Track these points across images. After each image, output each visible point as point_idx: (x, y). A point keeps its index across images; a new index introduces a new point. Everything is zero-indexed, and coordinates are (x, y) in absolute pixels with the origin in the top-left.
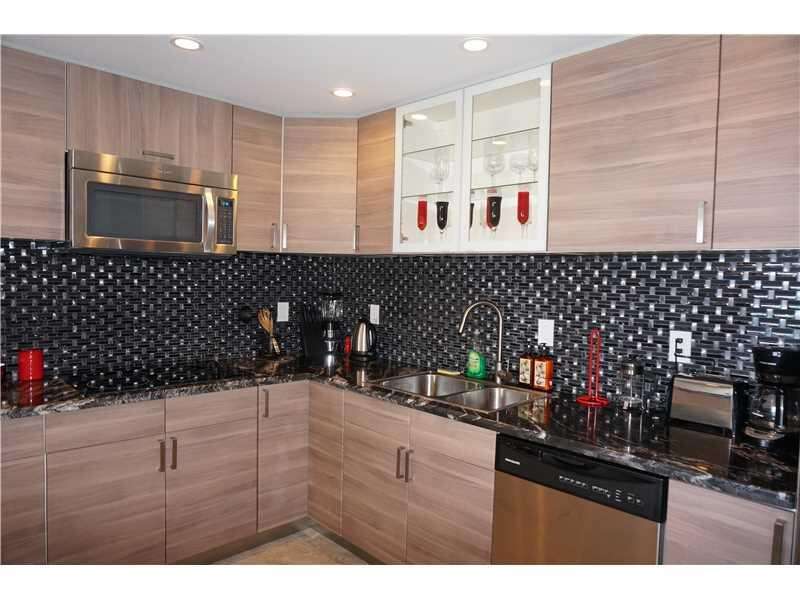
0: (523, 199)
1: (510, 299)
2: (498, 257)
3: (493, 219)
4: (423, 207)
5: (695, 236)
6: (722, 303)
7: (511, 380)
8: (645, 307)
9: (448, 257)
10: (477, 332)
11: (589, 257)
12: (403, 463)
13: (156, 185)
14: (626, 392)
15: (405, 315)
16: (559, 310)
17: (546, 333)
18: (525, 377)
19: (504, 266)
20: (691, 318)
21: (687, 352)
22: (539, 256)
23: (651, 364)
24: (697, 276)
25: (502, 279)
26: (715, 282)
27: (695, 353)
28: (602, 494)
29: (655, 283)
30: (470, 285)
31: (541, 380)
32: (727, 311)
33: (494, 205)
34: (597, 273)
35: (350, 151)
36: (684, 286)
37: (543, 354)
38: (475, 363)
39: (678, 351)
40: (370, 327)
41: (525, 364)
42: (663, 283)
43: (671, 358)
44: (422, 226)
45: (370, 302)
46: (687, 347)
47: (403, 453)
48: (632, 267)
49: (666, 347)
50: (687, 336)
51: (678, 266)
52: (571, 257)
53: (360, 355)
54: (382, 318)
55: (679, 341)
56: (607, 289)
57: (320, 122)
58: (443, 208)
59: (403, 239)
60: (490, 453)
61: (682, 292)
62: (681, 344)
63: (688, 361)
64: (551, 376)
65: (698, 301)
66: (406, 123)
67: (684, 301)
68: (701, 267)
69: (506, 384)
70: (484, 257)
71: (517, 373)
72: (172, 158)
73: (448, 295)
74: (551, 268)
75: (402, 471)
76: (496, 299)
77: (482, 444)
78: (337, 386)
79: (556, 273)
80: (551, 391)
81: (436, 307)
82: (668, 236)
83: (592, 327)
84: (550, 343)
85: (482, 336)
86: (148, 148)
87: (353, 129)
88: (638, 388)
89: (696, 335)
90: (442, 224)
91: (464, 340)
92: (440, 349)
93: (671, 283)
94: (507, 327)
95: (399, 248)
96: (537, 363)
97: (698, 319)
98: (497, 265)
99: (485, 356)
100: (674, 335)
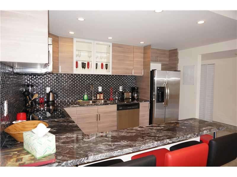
5: (132, 73)
12: (98, 117)
16: (102, 85)
17: (100, 89)
18: (98, 98)
28: (133, 108)
31: (102, 98)
37: (101, 93)
38: (86, 97)
41: (98, 95)
48: (114, 77)
49: (119, 89)
55: (121, 88)
56: (111, 81)
60: (116, 108)
65: (123, 82)
74: (101, 77)
79: (102, 78)
84: (101, 91)
89: (123, 87)
96: (101, 95)
97: (123, 85)
98: (89, 76)
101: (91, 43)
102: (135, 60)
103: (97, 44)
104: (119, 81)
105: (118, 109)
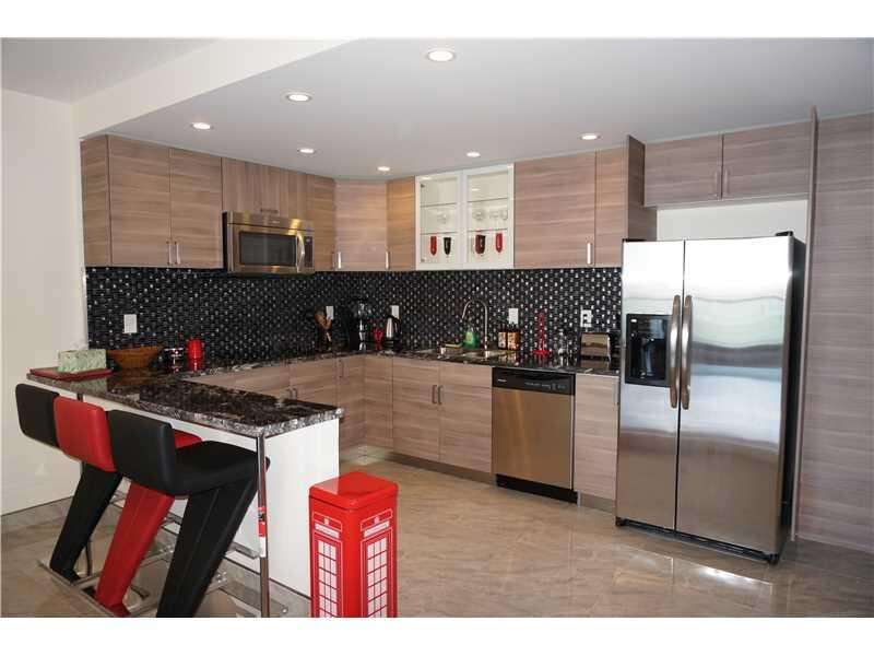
0: (499, 237)
1: (491, 297)
2: (482, 272)
3: (480, 248)
4: (434, 241)
5: (586, 260)
6: (604, 294)
7: (494, 345)
8: (568, 298)
9: (448, 272)
10: (470, 319)
11: (537, 271)
12: (436, 395)
13: (265, 231)
14: (559, 347)
15: (419, 311)
16: (520, 303)
17: (513, 316)
18: (502, 343)
19: (487, 277)
20: (591, 303)
21: (589, 321)
22: (508, 271)
23: (572, 329)
24: (593, 280)
25: (486, 285)
26: (602, 283)
27: (593, 322)
28: (547, 388)
29: (572, 284)
30: (464, 289)
31: (512, 344)
32: (608, 298)
33: (481, 240)
34: (541, 280)
35: (382, 202)
36: (587, 285)
37: (512, 329)
38: (470, 337)
39: (585, 321)
40: (394, 320)
41: (502, 335)
42: (577, 284)
43: (582, 325)
44: (434, 252)
45: (391, 304)
46: (589, 318)
47: (436, 389)
48: (561, 276)
49: (579, 319)
50: (589, 312)
51: (584, 275)
52: (527, 271)
53: (388, 340)
54: (400, 314)
55: (585, 315)
56: (548, 289)
57: (361, 182)
58: (448, 241)
59: (423, 261)
60: (489, 378)
61: (586, 289)
62: (587, 316)
63: (590, 326)
64: (518, 342)
65: (594, 294)
66: (422, 186)
67: (587, 294)
68: (595, 276)
69: (490, 348)
70: (473, 272)
71: (497, 341)
72: (276, 212)
73: (450, 297)
74: (515, 278)
75: (436, 400)
76: (482, 298)
77: (485, 375)
78: (387, 355)
79: (518, 280)
80: (518, 349)
81: (441, 305)
82: (576, 261)
83: (540, 311)
84: (516, 322)
85: (474, 321)
86: (263, 207)
87: (384, 187)
88: (565, 342)
89: (593, 312)
90: (447, 251)
91: (461, 325)
92: (445, 332)
93: (581, 284)
94: (490, 314)
95: (420, 267)
96: (509, 334)
97: (594, 303)
99: (476, 333)
100: (583, 312)
101: (455, 179)
102: (604, 204)
103: (469, 177)
104: (578, 289)
105: (495, 384)
